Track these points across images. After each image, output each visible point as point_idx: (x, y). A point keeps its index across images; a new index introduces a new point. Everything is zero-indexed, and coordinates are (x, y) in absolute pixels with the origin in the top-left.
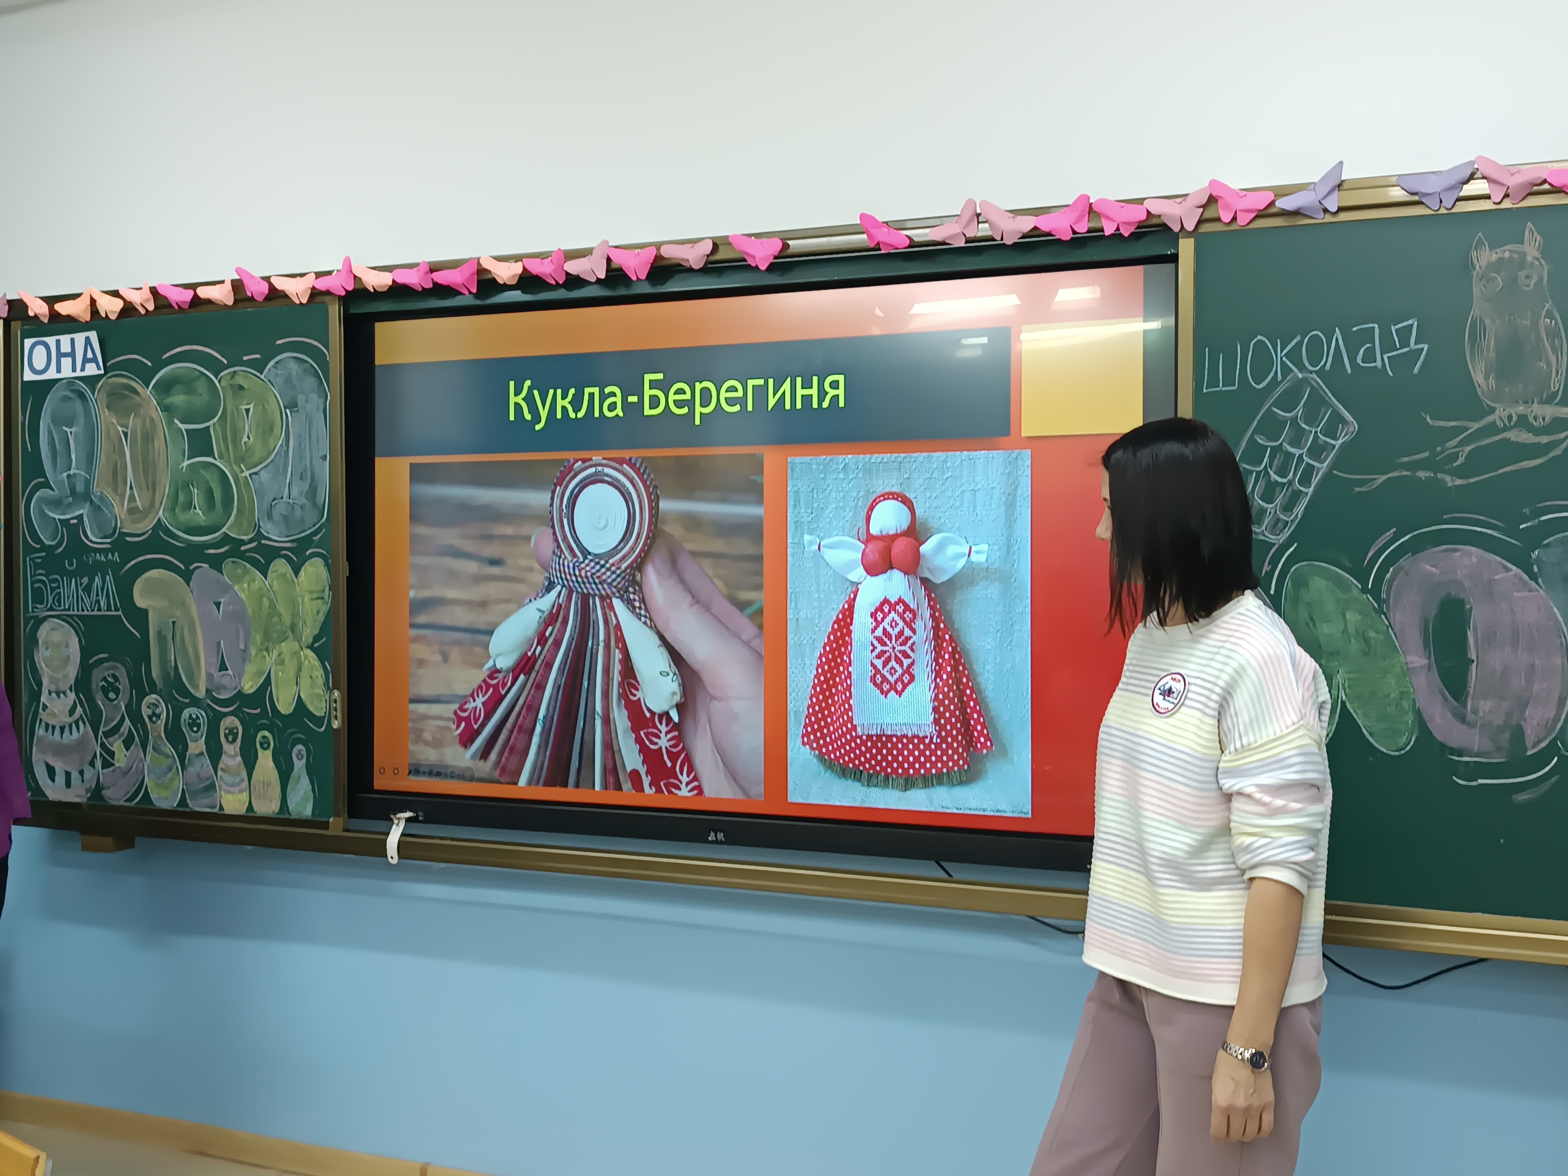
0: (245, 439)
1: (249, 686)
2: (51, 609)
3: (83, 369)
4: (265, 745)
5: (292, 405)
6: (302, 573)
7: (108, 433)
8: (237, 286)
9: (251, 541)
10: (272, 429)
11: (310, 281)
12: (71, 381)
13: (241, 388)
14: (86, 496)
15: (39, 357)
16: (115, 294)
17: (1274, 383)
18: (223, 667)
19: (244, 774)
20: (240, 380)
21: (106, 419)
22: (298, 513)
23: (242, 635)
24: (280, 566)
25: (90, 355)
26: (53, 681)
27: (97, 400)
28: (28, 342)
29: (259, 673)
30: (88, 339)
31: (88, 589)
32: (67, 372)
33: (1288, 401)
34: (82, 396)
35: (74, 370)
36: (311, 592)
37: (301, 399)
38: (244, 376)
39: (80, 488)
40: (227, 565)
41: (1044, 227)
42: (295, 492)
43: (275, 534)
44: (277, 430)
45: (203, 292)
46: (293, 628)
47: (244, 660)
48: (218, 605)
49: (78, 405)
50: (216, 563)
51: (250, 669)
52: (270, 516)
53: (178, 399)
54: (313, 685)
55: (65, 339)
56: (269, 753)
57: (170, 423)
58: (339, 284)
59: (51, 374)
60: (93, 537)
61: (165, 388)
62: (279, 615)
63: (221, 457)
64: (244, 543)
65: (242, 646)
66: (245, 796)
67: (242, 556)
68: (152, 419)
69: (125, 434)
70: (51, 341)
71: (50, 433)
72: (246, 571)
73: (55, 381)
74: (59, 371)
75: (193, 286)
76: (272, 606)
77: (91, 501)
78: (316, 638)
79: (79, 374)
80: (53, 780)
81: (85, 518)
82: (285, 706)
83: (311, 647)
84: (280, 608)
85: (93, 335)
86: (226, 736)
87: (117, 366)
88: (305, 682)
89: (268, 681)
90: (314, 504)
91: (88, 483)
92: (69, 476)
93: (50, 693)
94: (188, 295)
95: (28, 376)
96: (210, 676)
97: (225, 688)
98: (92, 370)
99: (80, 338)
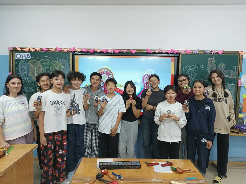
3: (27, 58)
8: (56, 49)
12: (24, 60)
15: (18, 56)
25: (28, 56)
27: (30, 63)
28: (16, 54)
30: (28, 54)
31: (28, 89)
33: (190, 72)
34: (27, 62)
35: (25, 58)
37: (65, 65)
38: (56, 61)
41: (168, 52)
45: (50, 49)
53: (44, 64)
55: (23, 54)
57: (43, 67)
58: (73, 50)
69: (35, 68)
70: (21, 54)
73: (21, 60)
74: (22, 58)
81: (28, 79)
85: (29, 54)
87: (33, 58)
91: (28, 74)
92: (24, 73)
94: (47, 50)
95: (16, 59)
98: (28, 58)
99: (26, 54)
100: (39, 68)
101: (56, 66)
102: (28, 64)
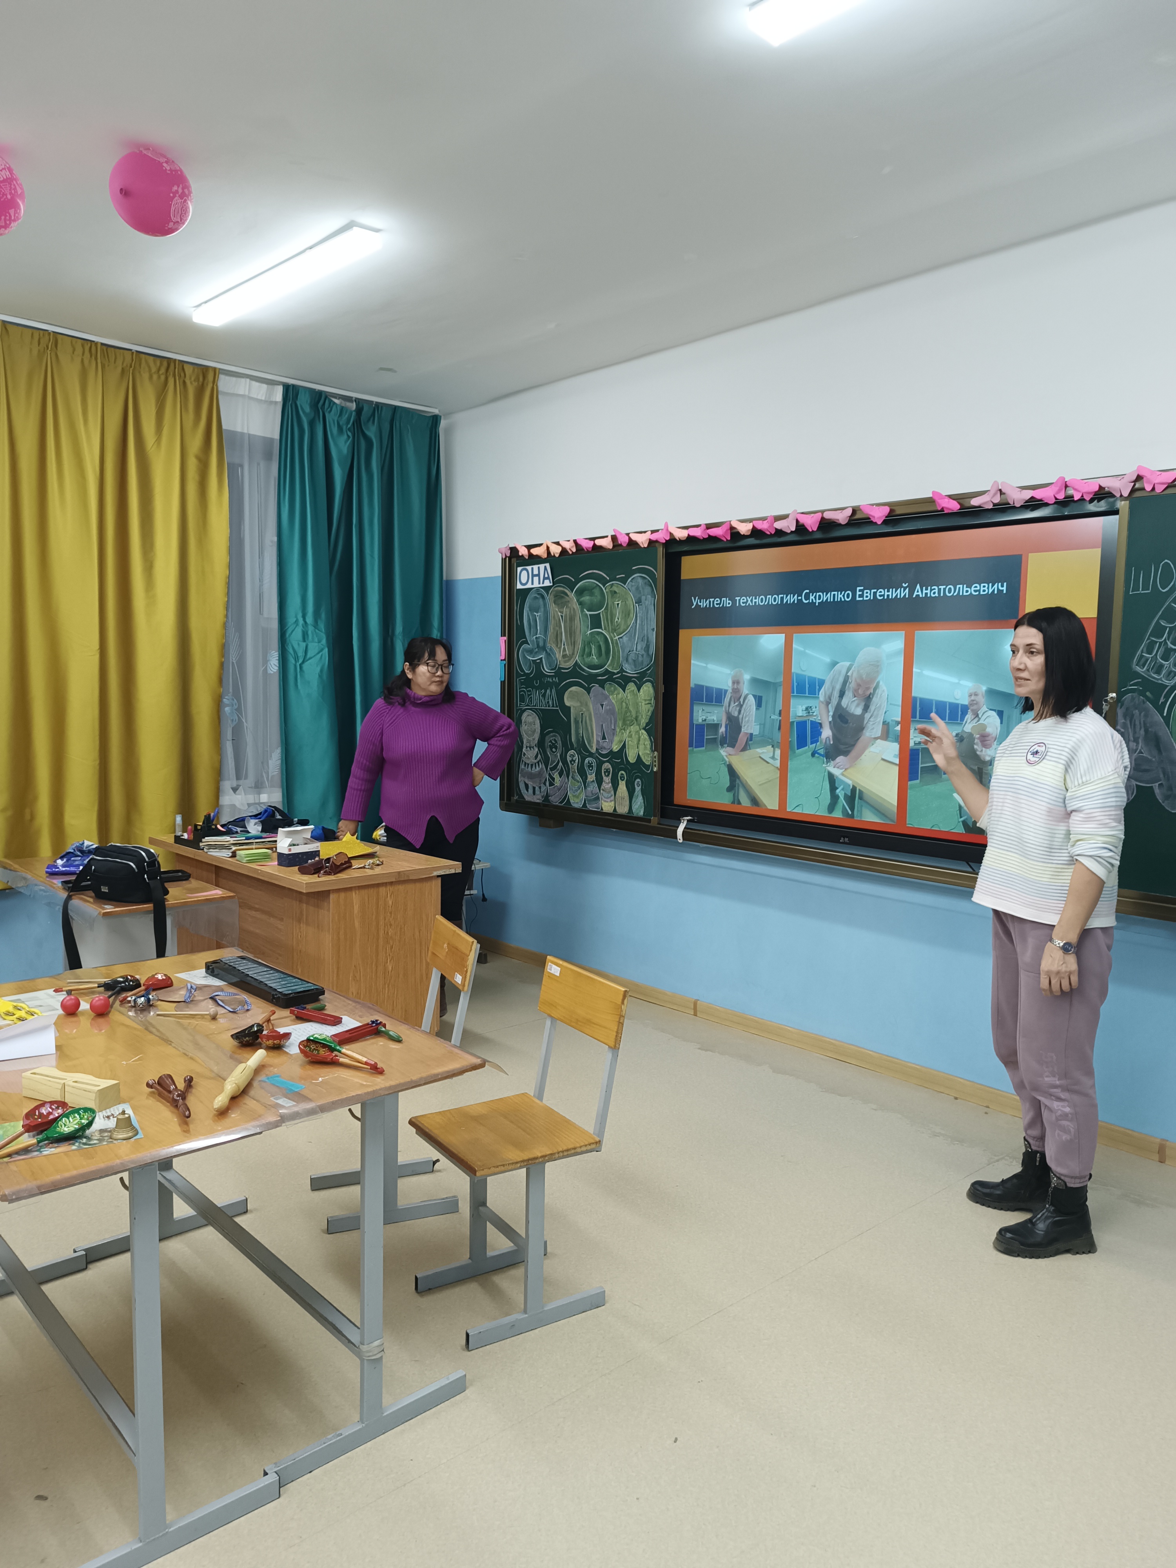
0: (616, 620)
1: (616, 748)
2: (528, 706)
3: (543, 583)
4: (622, 778)
5: (639, 601)
6: (641, 690)
7: (554, 617)
8: (614, 538)
9: (618, 673)
10: (629, 615)
11: (648, 536)
12: (538, 589)
13: (615, 592)
14: (544, 648)
15: (524, 577)
16: (558, 543)
17: (1173, 589)
18: (604, 738)
19: (613, 792)
20: (615, 588)
21: (553, 608)
22: (640, 659)
23: (613, 721)
24: (631, 686)
25: (546, 576)
26: (529, 741)
27: (550, 598)
28: (519, 569)
29: (620, 741)
30: (545, 567)
31: (544, 695)
32: (536, 585)
34: (543, 597)
35: (539, 583)
36: (645, 700)
37: (643, 598)
38: (617, 586)
39: (541, 644)
40: (607, 686)
41: (1038, 497)
42: (639, 648)
43: (629, 670)
44: (631, 615)
45: (598, 542)
46: (636, 718)
47: (614, 734)
48: (602, 705)
49: (541, 601)
50: (602, 684)
51: (616, 739)
52: (627, 660)
53: (586, 598)
54: (645, 748)
55: (535, 567)
56: (624, 782)
57: (582, 611)
58: (661, 537)
59: (529, 586)
60: (546, 670)
61: (580, 593)
62: (630, 712)
63: (605, 629)
64: (614, 674)
65: (613, 727)
66: (612, 804)
67: (613, 680)
68: (574, 609)
69: (562, 616)
70: (529, 568)
71: (528, 616)
72: (615, 689)
73: (531, 589)
74: (532, 584)
75: (593, 539)
76: (627, 707)
77: (546, 651)
78: (647, 724)
79: (541, 585)
80: (528, 791)
81: (543, 659)
82: (632, 759)
83: (644, 729)
84: (631, 708)
85: (548, 565)
86: (605, 772)
87: (560, 581)
88: (641, 747)
89: (624, 746)
90: (648, 654)
91: (545, 641)
92: (536, 638)
93: (527, 747)
94: (591, 544)
95: (519, 586)
96: (598, 742)
97: (605, 748)
98: (547, 583)
99: (542, 566)
100: (572, 619)
101: (618, 604)
102: (545, 605)
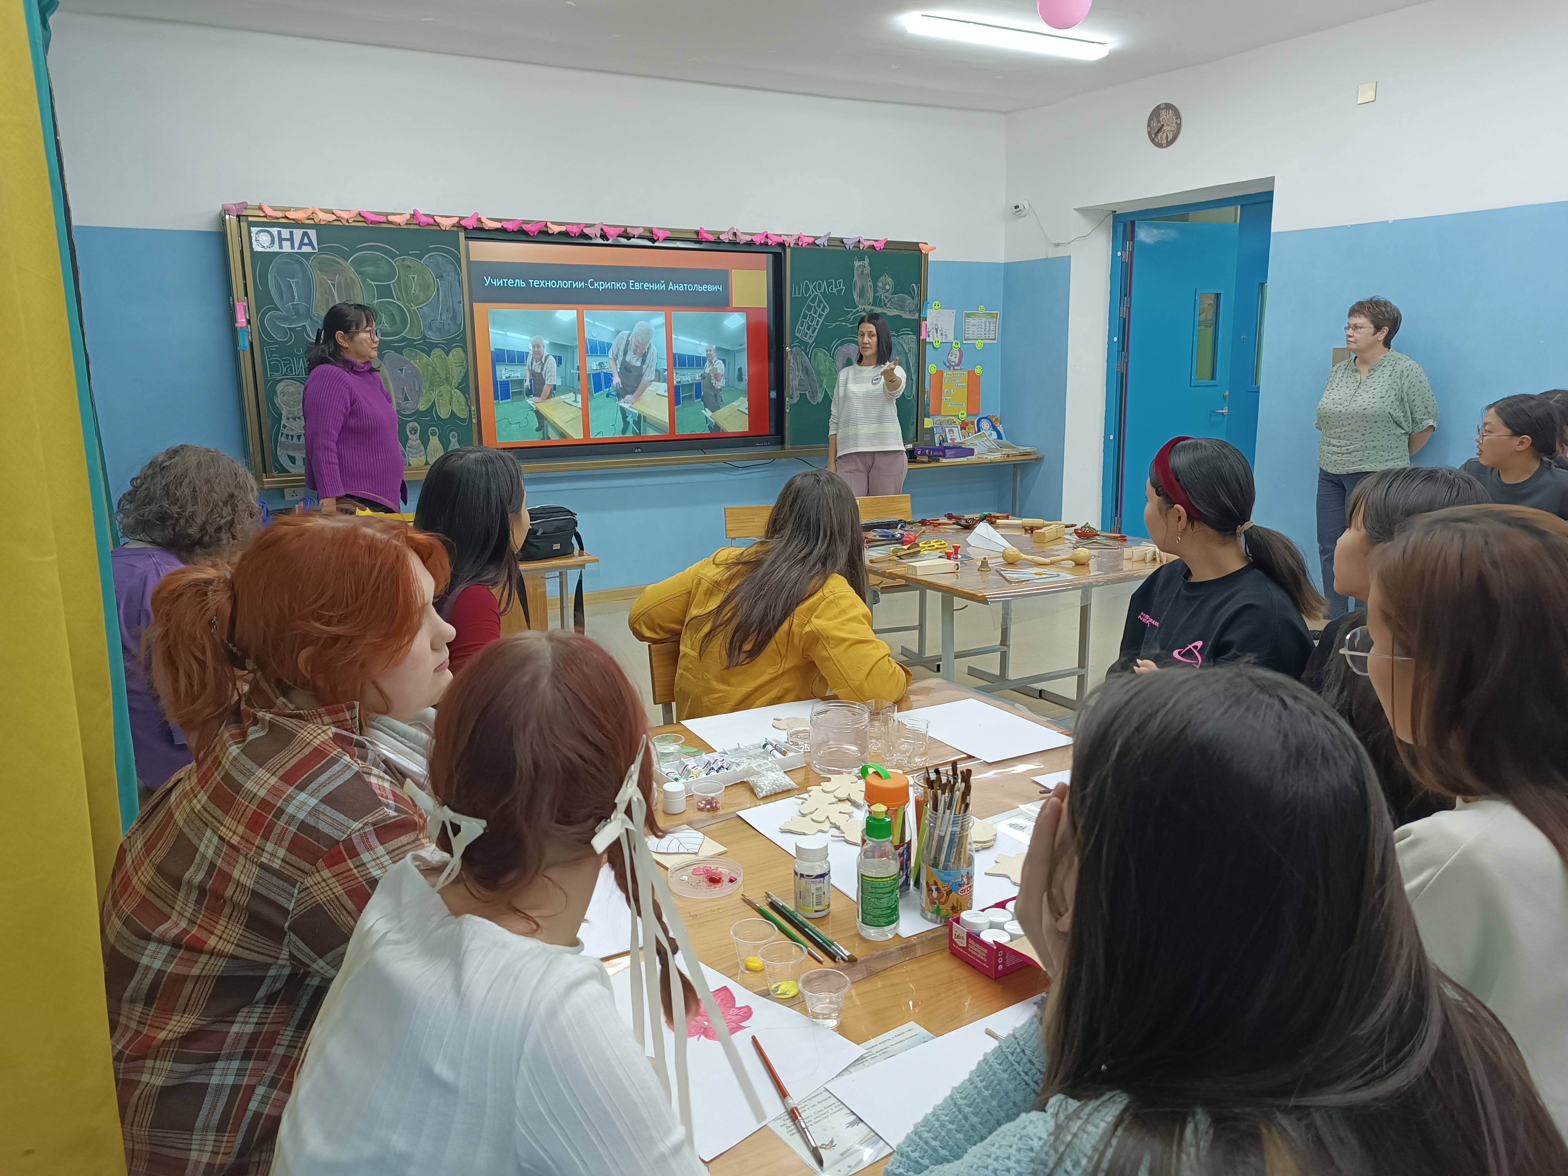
0: (413, 291)
1: (422, 407)
2: (285, 375)
3: (300, 248)
4: (434, 433)
5: (440, 277)
6: (451, 354)
7: (321, 284)
8: (412, 217)
9: (419, 340)
10: (429, 288)
11: (454, 220)
12: (289, 254)
13: (409, 266)
14: (310, 315)
15: (265, 239)
16: (330, 213)
17: (810, 295)
18: (406, 399)
19: (422, 448)
20: (407, 263)
21: (318, 276)
22: (446, 327)
23: (417, 384)
24: (437, 351)
25: (306, 242)
26: (289, 412)
27: (312, 266)
28: (255, 229)
29: (429, 401)
30: (305, 234)
32: (286, 249)
33: (813, 301)
34: (301, 264)
35: (293, 247)
36: (456, 363)
37: (445, 274)
38: (410, 261)
39: (302, 311)
40: (406, 351)
41: (754, 240)
42: (444, 317)
43: (433, 337)
44: (432, 288)
45: (391, 218)
46: (447, 380)
47: (419, 395)
48: (401, 370)
49: (297, 267)
50: (399, 351)
51: (422, 399)
52: (430, 329)
53: (368, 269)
54: (460, 404)
55: (285, 233)
56: (436, 437)
57: (364, 281)
58: (470, 224)
59: (275, 248)
61: (357, 264)
62: (439, 374)
63: (398, 299)
64: (415, 341)
65: (417, 389)
66: (424, 458)
67: (415, 347)
68: (351, 278)
70: (274, 231)
72: (417, 354)
74: (281, 247)
75: (386, 215)
76: (434, 370)
77: (311, 318)
78: (460, 384)
79: (296, 250)
80: (294, 463)
82: (444, 414)
83: (457, 388)
84: (439, 370)
85: (311, 233)
86: (410, 432)
87: (326, 249)
88: (455, 404)
89: (434, 404)
90: (455, 323)
93: (288, 419)
94: (381, 218)
95: (257, 249)
97: (408, 409)
98: (306, 249)
99: (298, 233)
100: (350, 287)
101: (413, 278)
102: (304, 271)
